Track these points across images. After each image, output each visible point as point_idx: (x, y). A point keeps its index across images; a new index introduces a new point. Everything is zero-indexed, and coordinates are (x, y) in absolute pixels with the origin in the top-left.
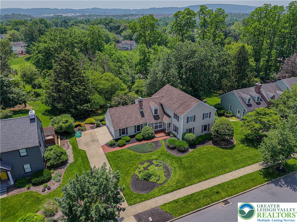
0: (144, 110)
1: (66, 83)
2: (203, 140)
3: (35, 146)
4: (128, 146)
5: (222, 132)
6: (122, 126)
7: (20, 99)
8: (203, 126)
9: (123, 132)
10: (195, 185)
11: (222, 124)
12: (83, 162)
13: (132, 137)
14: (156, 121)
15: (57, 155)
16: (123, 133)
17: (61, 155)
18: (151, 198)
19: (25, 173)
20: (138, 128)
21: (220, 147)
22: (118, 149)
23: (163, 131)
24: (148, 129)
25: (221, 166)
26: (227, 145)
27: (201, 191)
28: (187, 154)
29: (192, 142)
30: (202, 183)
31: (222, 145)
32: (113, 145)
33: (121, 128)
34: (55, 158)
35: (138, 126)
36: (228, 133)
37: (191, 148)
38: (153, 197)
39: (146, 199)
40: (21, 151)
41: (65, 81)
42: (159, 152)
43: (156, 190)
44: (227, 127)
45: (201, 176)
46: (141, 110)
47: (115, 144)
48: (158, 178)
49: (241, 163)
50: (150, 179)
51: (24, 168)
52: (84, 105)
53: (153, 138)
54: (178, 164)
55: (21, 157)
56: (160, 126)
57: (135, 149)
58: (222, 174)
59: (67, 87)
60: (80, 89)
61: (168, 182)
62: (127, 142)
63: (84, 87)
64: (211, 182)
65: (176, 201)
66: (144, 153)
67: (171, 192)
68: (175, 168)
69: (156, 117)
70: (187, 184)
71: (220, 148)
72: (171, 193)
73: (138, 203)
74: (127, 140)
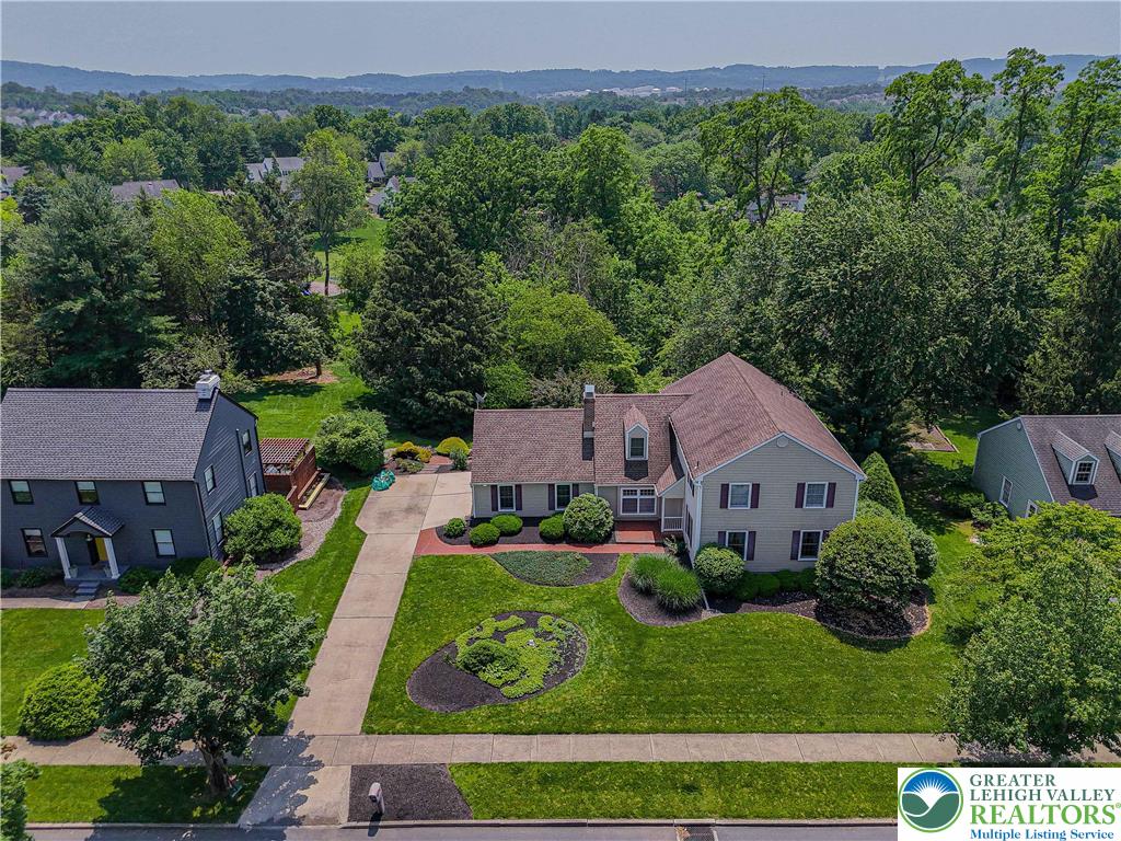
0: (598, 436)
1: (405, 312)
2: (782, 589)
3: (184, 478)
4: (501, 548)
5: (846, 571)
6: (503, 478)
7: (295, 348)
8: (796, 533)
9: (506, 497)
10: (629, 738)
11: (856, 537)
12: (335, 565)
13: (532, 521)
14: (630, 484)
15: (260, 526)
16: (507, 504)
17: (271, 528)
18: (445, 732)
19: (158, 556)
20: (562, 495)
21: (835, 633)
22: (464, 550)
23: (653, 525)
24: (588, 507)
25: (779, 702)
26: (870, 632)
27: (631, 764)
28: (682, 624)
29: (720, 583)
30: (660, 737)
31: (851, 628)
32: (456, 536)
33: (499, 485)
34: (251, 534)
35: (564, 490)
36: (869, 581)
37: (714, 607)
38: (454, 731)
39: (429, 730)
40: (149, 487)
41: (404, 305)
42: (588, 591)
43: (482, 711)
44: (871, 555)
45: (673, 713)
46: (588, 434)
47: (463, 533)
48: (513, 675)
49: (881, 714)
50: (484, 671)
51: (155, 540)
52: (451, 393)
53: (602, 543)
54: (622, 649)
55: (148, 503)
56: (649, 506)
57: (513, 565)
58: (762, 732)
59: (407, 324)
60: (447, 335)
61: (540, 700)
62: (503, 534)
63: (462, 333)
64: (697, 746)
65: (517, 769)
66: (536, 583)
67: (523, 734)
68: (601, 658)
69: (636, 469)
70: (598, 725)
71: (830, 636)
72: (523, 736)
73: (394, 734)
74: (507, 527)
